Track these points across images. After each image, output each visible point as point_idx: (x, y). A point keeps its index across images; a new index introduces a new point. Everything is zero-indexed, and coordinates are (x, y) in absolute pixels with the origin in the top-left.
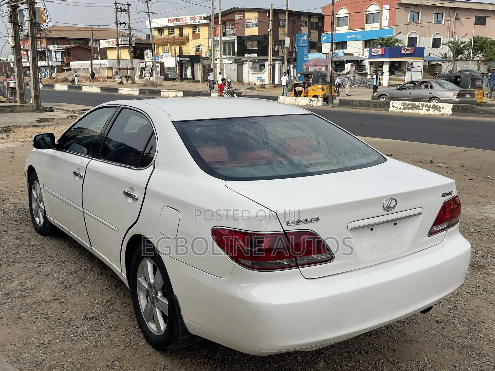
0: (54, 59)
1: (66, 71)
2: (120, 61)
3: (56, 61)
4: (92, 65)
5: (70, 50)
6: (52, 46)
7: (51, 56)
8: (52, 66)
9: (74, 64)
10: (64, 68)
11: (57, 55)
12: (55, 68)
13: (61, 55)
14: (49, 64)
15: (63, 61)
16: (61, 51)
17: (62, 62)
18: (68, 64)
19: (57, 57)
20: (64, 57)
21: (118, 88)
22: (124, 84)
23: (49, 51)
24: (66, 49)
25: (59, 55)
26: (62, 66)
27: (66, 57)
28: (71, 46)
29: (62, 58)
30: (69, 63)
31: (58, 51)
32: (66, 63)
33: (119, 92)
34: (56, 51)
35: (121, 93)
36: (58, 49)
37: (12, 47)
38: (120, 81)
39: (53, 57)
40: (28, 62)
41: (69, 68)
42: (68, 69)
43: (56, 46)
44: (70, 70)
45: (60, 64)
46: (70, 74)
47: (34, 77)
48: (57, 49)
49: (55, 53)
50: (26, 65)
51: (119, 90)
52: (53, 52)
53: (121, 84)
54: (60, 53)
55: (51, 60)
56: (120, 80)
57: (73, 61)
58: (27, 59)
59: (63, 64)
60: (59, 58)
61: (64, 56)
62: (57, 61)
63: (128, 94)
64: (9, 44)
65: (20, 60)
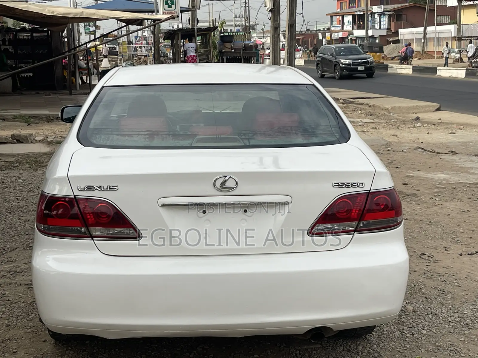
0: (377, 26)
1: (391, 43)
2: (462, 25)
3: (380, 28)
4: (425, 33)
5: (402, 12)
6: (376, 7)
7: (373, 22)
8: (372, 37)
9: (405, 33)
10: (390, 39)
11: (382, 20)
12: (377, 39)
13: (387, 20)
14: (367, 33)
15: (390, 29)
16: (388, 13)
17: (388, 29)
18: (396, 33)
19: (382, 23)
20: (391, 22)
21: (436, 68)
22: (464, 62)
23: (371, 14)
24: (395, 11)
25: (384, 19)
26: (388, 36)
27: (394, 23)
28: (404, 6)
29: (389, 24)
30: (398, 31)
31: (384, 14)
32: (393, 31)
33: (438, 74)
34: (381, 14)
35: (440, 76)
36: (384, 11)
37: (269, 11)
38: (457, 58)
39: (376, 23)
40: (342, 32)
41: (397, 38)
42: (395, 40)
43: (382, 6)
44: (398, 41)
45: (384, 33)
46: (395, 48)
47: (289, 51)
48: (382, 11)
49: (380, 17)
50: (338, 35)
51: (438, 71)
52: (376, 16)
53: (460, 62)
54: (387, 16)
55: (373, 27)
56: (459, 55)
57: (403, 28)
58: (341, 27)
59: (389, 33)
60: (384, 24)
61: (392, 20)
62: (382, 28)
63: (450, 77)
64: (266, 6)
65: (278, 27)
